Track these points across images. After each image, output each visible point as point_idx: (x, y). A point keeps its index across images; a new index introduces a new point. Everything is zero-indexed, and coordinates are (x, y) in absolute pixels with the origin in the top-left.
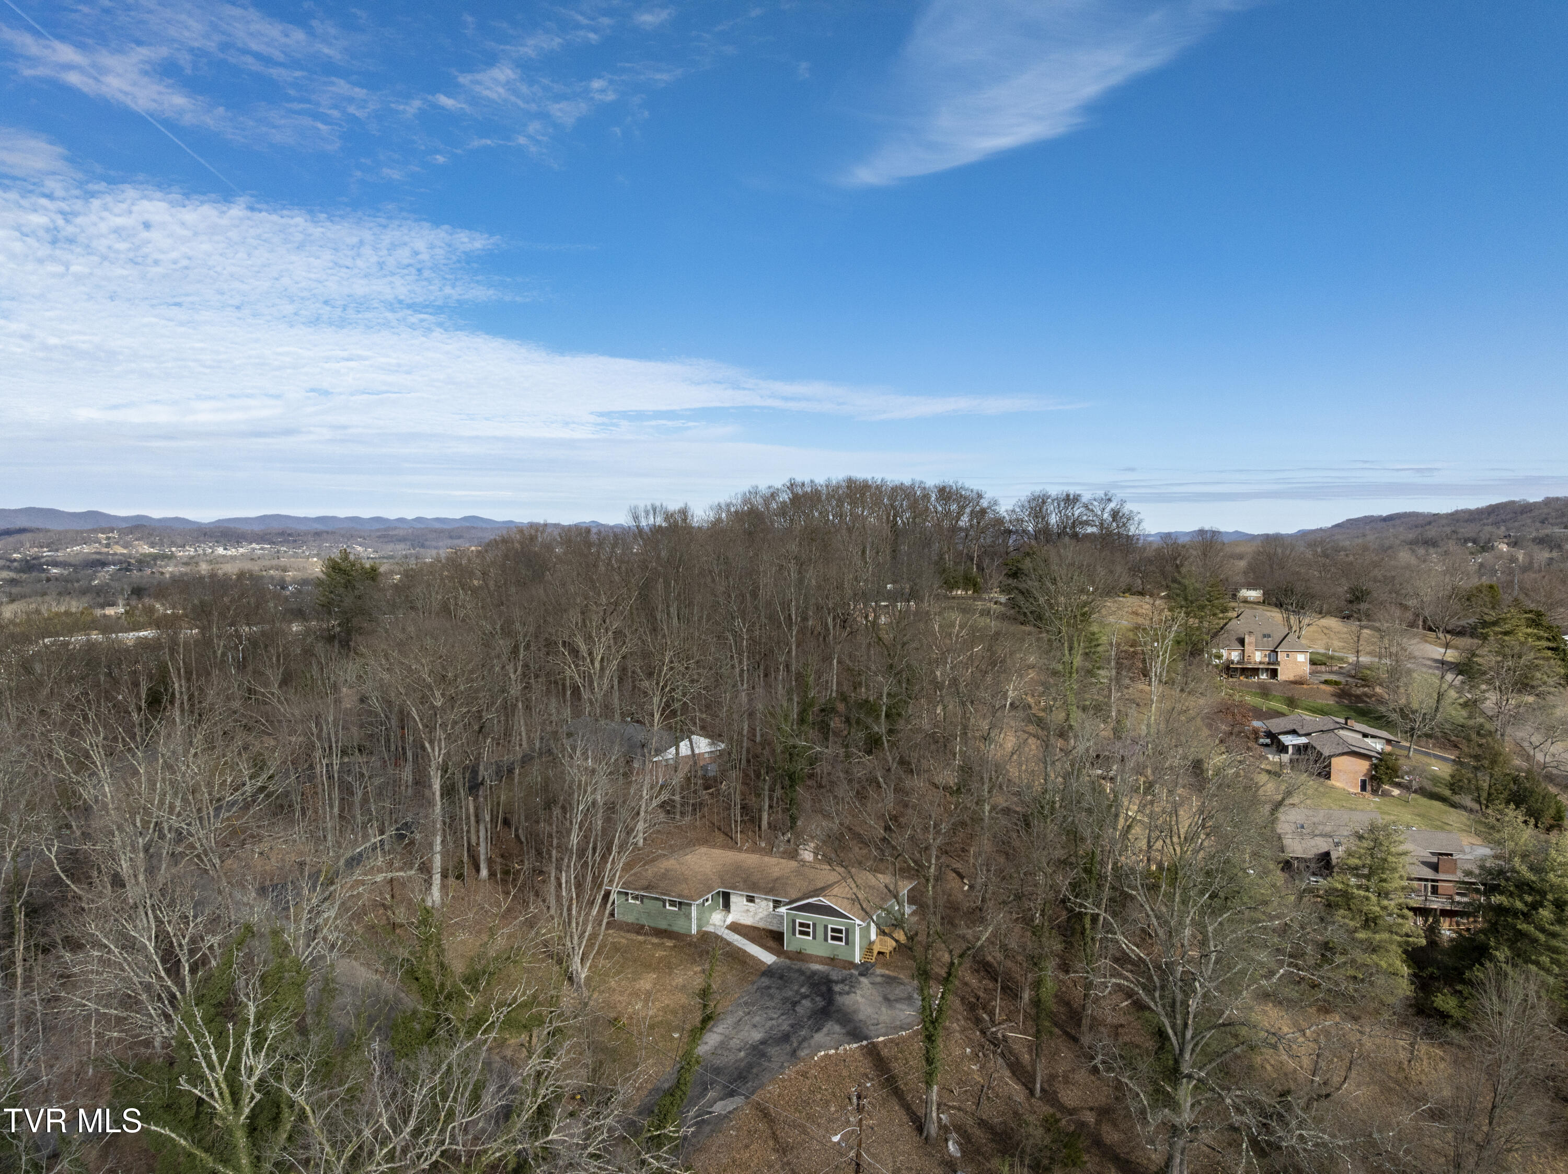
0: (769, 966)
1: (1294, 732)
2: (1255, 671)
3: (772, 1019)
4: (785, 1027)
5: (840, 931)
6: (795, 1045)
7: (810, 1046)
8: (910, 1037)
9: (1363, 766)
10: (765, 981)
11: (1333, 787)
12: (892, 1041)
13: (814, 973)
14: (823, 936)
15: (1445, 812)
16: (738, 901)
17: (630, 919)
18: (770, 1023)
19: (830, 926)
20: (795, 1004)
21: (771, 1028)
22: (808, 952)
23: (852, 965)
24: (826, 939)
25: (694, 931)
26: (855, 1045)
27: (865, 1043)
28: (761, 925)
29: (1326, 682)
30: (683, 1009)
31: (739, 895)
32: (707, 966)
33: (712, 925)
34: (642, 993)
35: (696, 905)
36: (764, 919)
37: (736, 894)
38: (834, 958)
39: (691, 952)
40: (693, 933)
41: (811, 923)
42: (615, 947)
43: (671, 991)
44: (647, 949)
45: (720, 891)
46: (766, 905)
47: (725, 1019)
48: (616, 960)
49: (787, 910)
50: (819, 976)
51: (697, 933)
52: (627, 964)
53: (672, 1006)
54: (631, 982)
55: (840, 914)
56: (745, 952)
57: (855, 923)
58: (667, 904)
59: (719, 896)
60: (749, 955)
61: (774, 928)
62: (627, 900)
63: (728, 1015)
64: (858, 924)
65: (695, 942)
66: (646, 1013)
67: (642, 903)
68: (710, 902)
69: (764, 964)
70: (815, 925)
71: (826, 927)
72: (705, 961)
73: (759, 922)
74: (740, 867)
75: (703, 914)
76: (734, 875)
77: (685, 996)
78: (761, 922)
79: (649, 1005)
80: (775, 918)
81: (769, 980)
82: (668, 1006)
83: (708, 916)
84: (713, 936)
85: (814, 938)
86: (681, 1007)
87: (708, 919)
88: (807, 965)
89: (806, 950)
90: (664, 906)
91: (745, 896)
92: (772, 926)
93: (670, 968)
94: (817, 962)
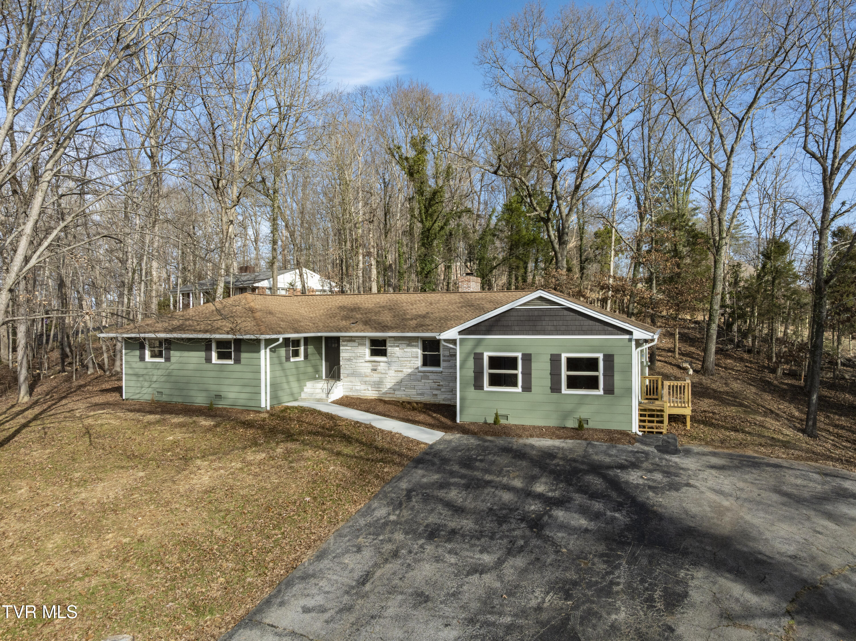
0: (431, 447)
5: (591, 364)
17: (148, 395)
19: (564, 356)
23: (629, 436)
24: (555, 388)
25: (266, 401)
28: (400, 395)
30: (183, 550)
31: (356, 344)
32: (279, 450)
33: (304, 400)
34: (84, 510)
35: (271, 350)
36: (404, 383)
37: (351, 339)
38: (580, 427)
39: (250, 432)
40: (263, 405)
41: (519, 355)
42: (87, 431)
43: (168, 503)
44: (155, 432)
45: (320, 338)
46: (409, 354)
47: (313, 576)
48: (71, 448)
49: (460, 333)
50: (564, 459)
51: (272, 407)
52: (89, 454)
53: (153, 541)
54: (71, 487)
55: (591, 322)
56: (373, 427)
57: (630, 340)
58: (214, 355)
59: (320, 354)
60: (382, 431)
61: (427, 399)
62: (142, 358)
63: (326, 563)
64: (637, 341)
65: (264, 420)
66: (57, 565)
67: (168, 359)
68: (301, 358)
69: (418, 443)
70: (527, 358)
71: (555, 360)
72: (277, 443)
73: (394, 390)
74: (355, 309)
75: (284, 380)
76: (346, 318)
77: (205, 514)
78: (399, 390)
79: (86, 541)
80: (427, 378)
81: (438, 472)
82: (140, 541)
83: (294, 385)
84: (302, 410)
85: (527, 388)
86: (179, 543)
87: (296, 390)
88: (521, 441)
89: (507, 418)
90: (208, 360)
91: (368, 343)
92: (422, 394)
93: (186, 460)
94: (542, 435)
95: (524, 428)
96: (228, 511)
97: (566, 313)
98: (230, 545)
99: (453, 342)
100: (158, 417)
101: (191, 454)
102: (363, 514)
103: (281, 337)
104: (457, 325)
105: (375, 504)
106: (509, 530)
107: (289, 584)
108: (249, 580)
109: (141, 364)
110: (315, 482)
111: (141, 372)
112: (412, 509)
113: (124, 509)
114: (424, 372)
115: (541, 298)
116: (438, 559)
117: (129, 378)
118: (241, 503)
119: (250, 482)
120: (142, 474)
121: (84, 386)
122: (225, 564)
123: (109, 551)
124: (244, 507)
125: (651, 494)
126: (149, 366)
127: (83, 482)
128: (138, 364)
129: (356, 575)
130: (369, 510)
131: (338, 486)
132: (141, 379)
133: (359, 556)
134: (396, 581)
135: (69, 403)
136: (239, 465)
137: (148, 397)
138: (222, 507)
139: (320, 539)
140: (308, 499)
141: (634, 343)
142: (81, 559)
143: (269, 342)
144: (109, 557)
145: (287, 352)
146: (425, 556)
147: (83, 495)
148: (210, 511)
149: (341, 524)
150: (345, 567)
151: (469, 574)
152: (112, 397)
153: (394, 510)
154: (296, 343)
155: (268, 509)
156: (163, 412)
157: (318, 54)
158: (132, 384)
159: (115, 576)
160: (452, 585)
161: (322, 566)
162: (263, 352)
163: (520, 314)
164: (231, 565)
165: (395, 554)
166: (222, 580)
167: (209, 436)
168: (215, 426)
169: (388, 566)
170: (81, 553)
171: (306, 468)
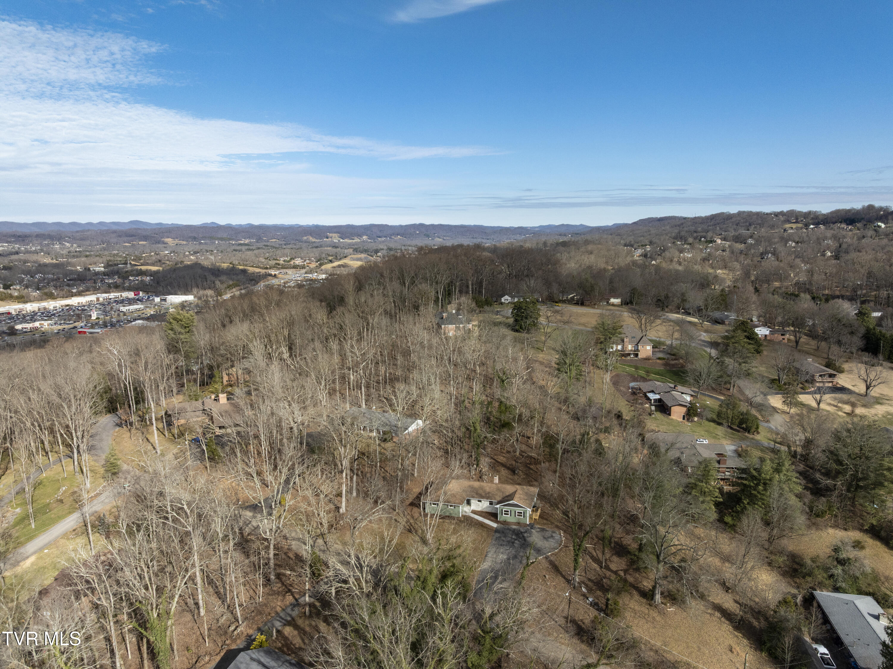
0: (496, 528)
1: (652, 392)
2: (629, 355)
3: (507, 550)
4: (513, 552)
8: (559, 552)
9: (684, 410)
10: (498, 535)
11: (672, 419)
12: (553, 554)
15: (716, 428)
16: (474, 502)
18: (507, 552)
19: (517, 511)
20: (513, 543)
21: (508, 554)
22: (510, 521)
23: (526, 525)
24: (515, 516)
25: (461, 515)
26: (541, 557)
27: (544, 556)
28: (486, 511)
29: (659, 359)
36: (485, 508)
50: (517, 530)
60: (487, 524)
69: (493, 527)
80: (490, 507)
84: (469, 517)
88: (510, 526)
89: (507, 520)
94: (513, 525)
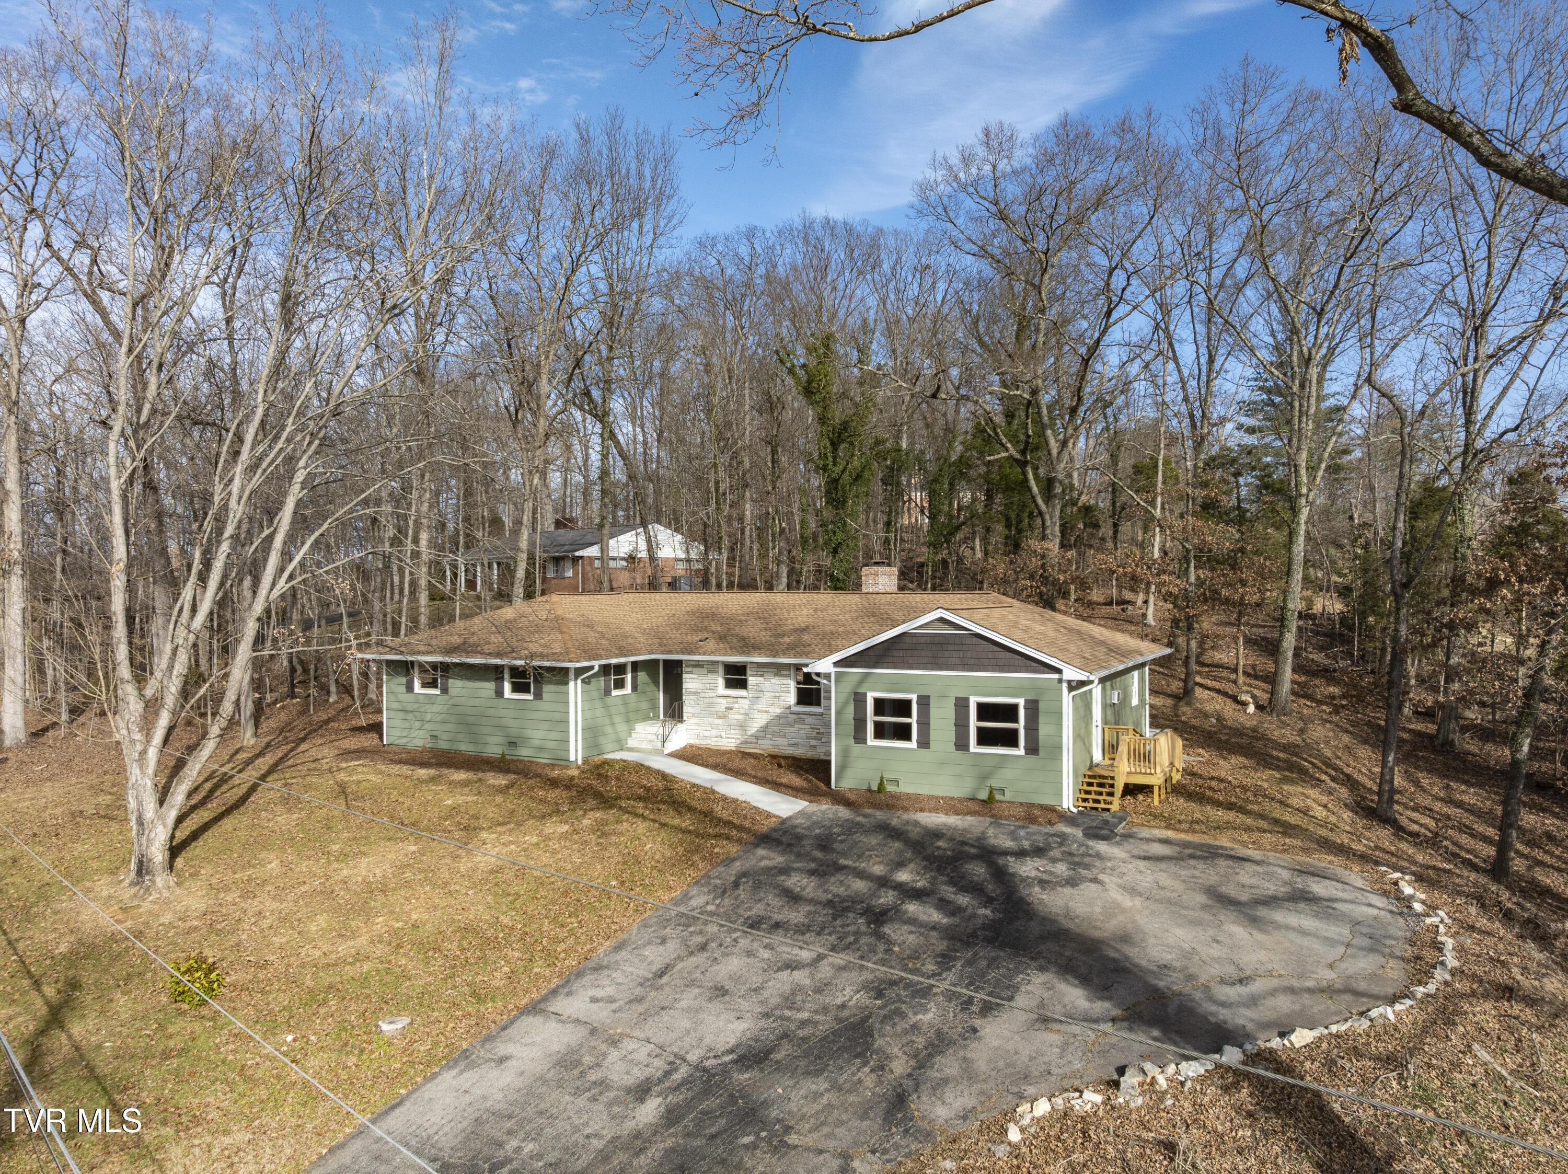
0: (784, 821)
3: (791, 966)
4: (849, 996)
5: (1009, 712)
6: (900, 1066)
7: (970, 1074)
13: (936, 834)
14: (951, 735)
16: (704, 685)
17: (418, 739)
18: (785, 980)
19: (973, 701)
21: (789, 1001)
22: (905, 788)
23: (1054, 813)
24: (962, 744)
25: (576, 752)
26: (1192, 1069)
27: (1231, 1056)
28: (765, 746)
30: (463, 938)
31: (705, 671)
32: (586, 822)
33: (631, 750)
34: (348, 889)
35: (583, 681)
36: (770, 729)
37: (698, 665)
38: (991, 798)
39: (552, 795)
40: (572, 758)
41: (914, 697)
42: (342, 790)
43: (446, 884)
44: (429, 793)
45: (655, 662)
46: (778, 688)
47: (607, 967)
48: (323, 813)
49: (837, 664)
50: (952, 839)
51: (585, 761)
52: (347, 821)
53: (429, 927)
54: (329, 862)
55: (1009, 655)
56: (713, 792)
57: (1060, 681)
58: (507, 686)
59: (656, 683)
60: (725, 799)
61: (800, 752)
62: (410, 688)
63: (624, 954)
64: (1069, 682)
65: (573, 778)
66: (324, 949)
67: (445, 691)
68: (628, 689)
69: (769, 815)
70: (924, 701)
71: (961, 705)
72: (585, 811)
73: (757, 738)
74: (711, 615)
75: (607, 721)
76: (695, 629)
77: (489, 898)
78: (763, 738)
79: (353, 924)
80: (802, 722)
81: (783, 853)
82: (415, 926)
83: (622, 727)
84: (626, 766)
85: (924, 743)
86: (459, 930)
87: (623, 735)
88: (905, 816)
89: (897, 783)
90: (499, 693)
91: (721, 670)
92: (795, 745)
93: (470, 830)
94: (936, 810)
95: (917, 798)
96: (518, 896)
97: (975, 640)
98: (517, 934)
99: (827, 676)
100: (432, 772)
101: (474, 823)
102: (677, 902)
103: (597, 664)
104: (832, 653)
105: (694, 891)
106: (842, 926)
107: (579, 975)
108: (537, 970)
109: (409, 697)
110: (625, 863)
111: (410, 707)
112: (736, 899)
113: (395, 889)
114: (798, 713)
115: (942, 620)
116: (749, 954)
117: (393, 714)
118: (533, 886)
119: (546, 861)
120: (413, 848)
121: (327, 721)
122: (510, 953)
123: (380, 936)
124: (537, 891)
125: (1037, 889)
126: (421, 698)
127: (343, 857)
128: (405, 697)
129: (654, 968)
130: (686, 897)
131: (653, 868)
132: (410, 716)
133: (661, 948)
134: (697, 975)
135: (313, 749)
136: (535, 839)
137: (419, 743)
138: (511, 890)
139: (622, 930)
140: (614, 883)
141: (1065, 685)
142: (351, 943)
143: (579, 672)
144: (380, 942)
145: (607, 683)
146: (736, 950)
147: (345, 872)
148: (496, 894)
149: (649, 913)
150: (643, 958)
151: (779, 969)
152: (367, 741)
153: (715, 898)
154: (620, 669)
155: (566, 893)
156: (439, 765)
157: (670, 197)
158: (398, 723)
159: (389, 962)
160: (757, 980)
161: (618, 957)
162: (572, 684)
163: (914, 640)
164: (517, 954)
165: (703, 947)
166: (506, 969)
167: (499, 799)
168: (507, 787)
169: (692, 959)
170: (350, 938)
171: (617, 845)
